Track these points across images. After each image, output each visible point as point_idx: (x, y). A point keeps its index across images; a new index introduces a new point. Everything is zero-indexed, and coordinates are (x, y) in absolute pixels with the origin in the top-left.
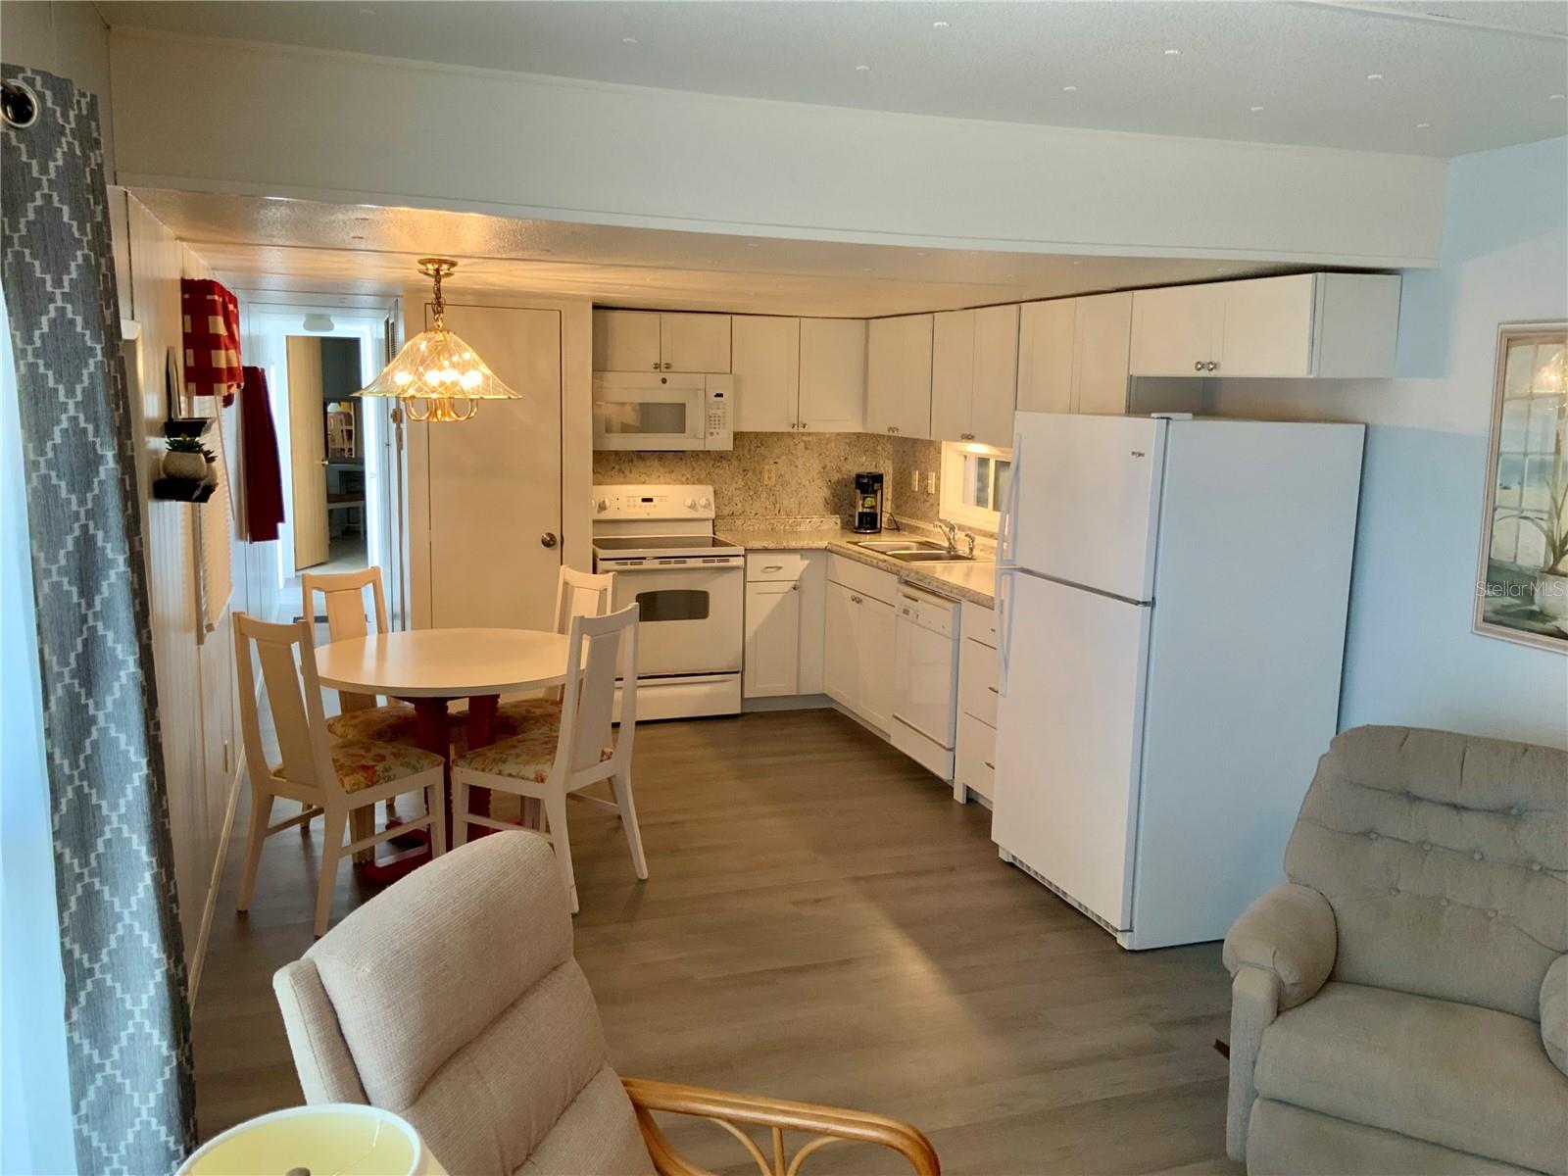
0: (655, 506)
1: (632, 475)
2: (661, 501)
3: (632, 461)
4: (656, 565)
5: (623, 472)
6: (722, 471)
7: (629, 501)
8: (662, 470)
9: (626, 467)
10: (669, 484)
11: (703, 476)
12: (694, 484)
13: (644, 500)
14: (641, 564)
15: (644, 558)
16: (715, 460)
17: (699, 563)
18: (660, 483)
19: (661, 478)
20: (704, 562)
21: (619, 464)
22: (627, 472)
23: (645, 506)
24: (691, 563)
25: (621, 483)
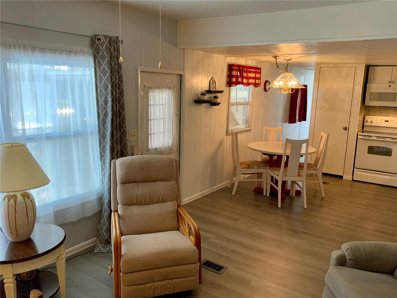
1: (384, 114)
2: (391, 122)
3: (385, 110)
4: (375, 138)
5: (382, 113)
7: (380, 121)
8: (394, 113)
9: (383, 111)
13: (386, 121)
14: (371, 138)
15: (372, 136)
17: (390, 140)
19: (394, 116)
21: (381, 111)
24: (387, 139)
25: (380, 116)
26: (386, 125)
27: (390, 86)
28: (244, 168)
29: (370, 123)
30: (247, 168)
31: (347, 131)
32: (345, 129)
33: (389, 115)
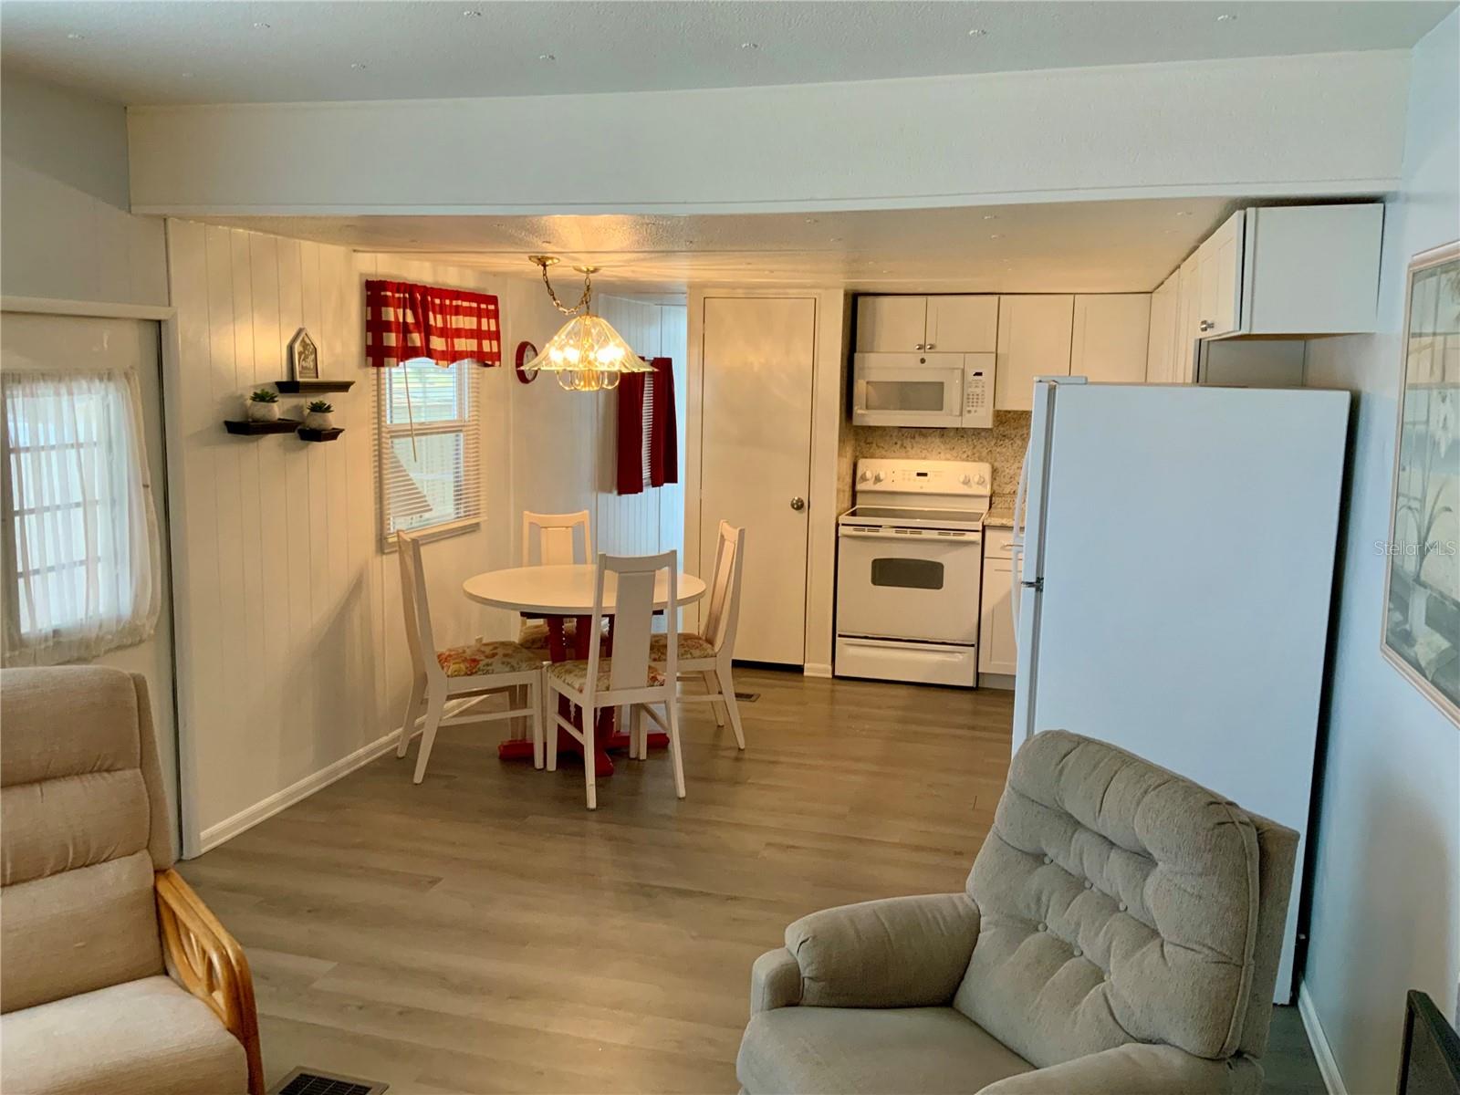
0: (928, 481)
1: (913, 452)
2: (938, 475)
3: (914, 438)
4: (892, 533)
5: (905, 448)
6: (1004, 450)
7: (905, 475)
8: (943, 447)
9: (908, 443)
10: (949, 460)
11: (984, 454)
12: (974, 461)
13: (919, 474)
14: (878, 531)
15: (880, 526)
16: (997, 438)
17: (934, 535)
18: (940, 459)
19: (942, 455)
20: (940, 534)
21: (902, 440)
22: (909, 449)
23: (920, 481)
24: (926, 535)
25: (903, 458)
26: (921, 488)
27: (923, 361)
28: (456, 676)
29: (875, 483)
30: (466, 674)
31: (804, 512)
32: (799, 506)
33: (928, 455)
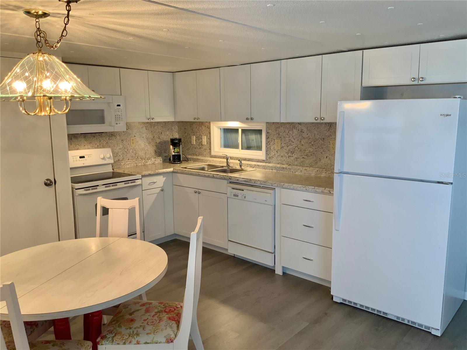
0: (86, 160)
2: (89, 157)
4: (103, 188)
6: (112, 142)
7: (73, 158)
8: (86, 142)
10: (89, 149)
11: (105, 144)
12: (101, 148)
13: (81, 157)
14: (97, 188)
15: (98, 186)
16: (109, 136)
17: (123, 185)
18: (85, 149)
19: (86, 147)
20: (125, 184)
23: (82, 160)
24: (119, 185)
26: (84, 164)
32: (49, 184)
33: (79, 147)
